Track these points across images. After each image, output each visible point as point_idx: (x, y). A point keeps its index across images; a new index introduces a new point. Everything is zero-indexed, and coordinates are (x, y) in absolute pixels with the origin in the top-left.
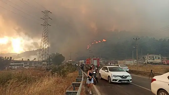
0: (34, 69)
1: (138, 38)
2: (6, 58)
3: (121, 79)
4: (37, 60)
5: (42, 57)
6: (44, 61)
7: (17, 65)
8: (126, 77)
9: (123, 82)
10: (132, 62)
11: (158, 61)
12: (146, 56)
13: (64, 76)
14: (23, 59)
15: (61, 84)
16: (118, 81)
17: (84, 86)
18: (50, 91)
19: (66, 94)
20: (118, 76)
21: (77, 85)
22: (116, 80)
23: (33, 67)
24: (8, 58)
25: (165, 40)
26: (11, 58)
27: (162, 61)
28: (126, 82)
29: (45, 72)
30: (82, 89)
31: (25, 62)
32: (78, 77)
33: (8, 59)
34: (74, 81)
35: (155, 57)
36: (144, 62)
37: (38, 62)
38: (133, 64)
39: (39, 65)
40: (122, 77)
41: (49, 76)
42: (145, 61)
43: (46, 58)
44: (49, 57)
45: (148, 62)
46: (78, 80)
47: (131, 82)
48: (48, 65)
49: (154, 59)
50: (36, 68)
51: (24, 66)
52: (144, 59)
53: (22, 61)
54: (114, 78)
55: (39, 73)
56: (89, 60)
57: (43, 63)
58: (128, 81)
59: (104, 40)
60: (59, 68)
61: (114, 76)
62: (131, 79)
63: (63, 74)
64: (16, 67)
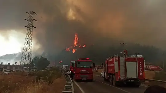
1: (125, 44)
4: (18, 64)
5: (24, 61)
6: (26, 65)
14: (2, 63)
23: (13, 71)
27: (147, 66)
29: (27, 78)
31: (5, 66)
32: (67, 84)
37: (20, 66)
39: (21, 70)
43: (29, 62)
44: (32, 61)
46: (67, 88)
48: (30, 69)
50: (17, 73)
51: (3, 71)
53: (2, 65)
57: (25, 67)
63: (49, 80)
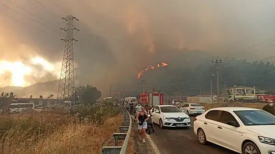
0: (50, 112)
1: (219, 61)
2: (4, 94)
3: (176, 122)
4: (55, 97)
5: (63, 92)
6: (66, 99)
7: (23, 106)
8: (182, 119)
9: (178, 126)
10: (210, 99)
11: (252, 97)
12: (233, 90)
13: (100, 123)
14: (31, 96)
15: (95, 135)
16: (171, 124)
17: (132, 138)
18: (77, 147)
19: (103, 151)
20: (172, 118)
21: (120, 137)
22: (169, 124)
23: (48, 108)
24: (8, 94)
25: (262, 63)
26: (12, 94)
27: (258, 96)
28: (182, 126)
29: (68, 117)
30: (129, 144)
31: (36, 101)
33: (8, 97)
34: (115, 131)
35: (247, 90)
36: (230, 99)
37: (58, 101)
38: (211, 102)
39: (59, 106)
40: (177, 119)
41: (75, 122)
42: (231, 97)
43: (71, 94)
44: (74, 92)
45: (235, 99)
46: (122, 129)
47: (189, 125)
48: (73, 104)
49: (244, 94)
50: (53, 110)
51: (33, 108)
52: (230, 94)
53: (31, 99)
54: (166, 121)
55: (58, 119)
56: (145, 96)
57: (66, 102)
58: (185, 124)
59: (165, 65)
60: (91, 110)
61: (167, 118)
62: (190, 121)
63: (99, 120)
64: (21, 109)
